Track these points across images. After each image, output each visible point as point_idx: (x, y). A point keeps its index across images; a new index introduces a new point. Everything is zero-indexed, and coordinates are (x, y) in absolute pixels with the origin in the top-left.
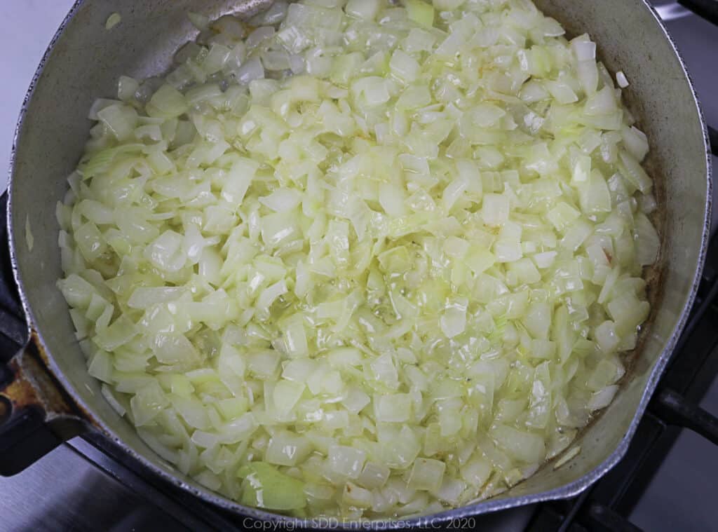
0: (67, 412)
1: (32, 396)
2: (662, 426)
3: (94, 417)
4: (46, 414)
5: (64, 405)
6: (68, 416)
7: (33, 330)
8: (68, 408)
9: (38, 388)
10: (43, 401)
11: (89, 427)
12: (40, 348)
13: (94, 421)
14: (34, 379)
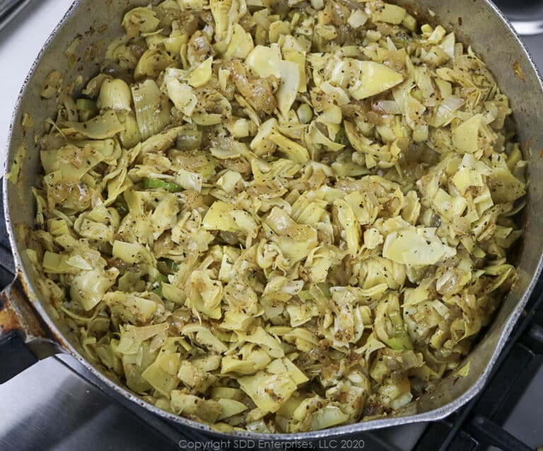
0: (43, 336)
1: (16, 322)
2: (531, 355)
3: (65, 341)
4: (26, 337)
5: (41, 330)
6: (44, 339)
7: (19, 270)
8: (44, 333)
9: (21, 316)
10: (24, 327)
11: (60, 348)
12: (24, 285)
13: (64, 344)
14: (17, 309)
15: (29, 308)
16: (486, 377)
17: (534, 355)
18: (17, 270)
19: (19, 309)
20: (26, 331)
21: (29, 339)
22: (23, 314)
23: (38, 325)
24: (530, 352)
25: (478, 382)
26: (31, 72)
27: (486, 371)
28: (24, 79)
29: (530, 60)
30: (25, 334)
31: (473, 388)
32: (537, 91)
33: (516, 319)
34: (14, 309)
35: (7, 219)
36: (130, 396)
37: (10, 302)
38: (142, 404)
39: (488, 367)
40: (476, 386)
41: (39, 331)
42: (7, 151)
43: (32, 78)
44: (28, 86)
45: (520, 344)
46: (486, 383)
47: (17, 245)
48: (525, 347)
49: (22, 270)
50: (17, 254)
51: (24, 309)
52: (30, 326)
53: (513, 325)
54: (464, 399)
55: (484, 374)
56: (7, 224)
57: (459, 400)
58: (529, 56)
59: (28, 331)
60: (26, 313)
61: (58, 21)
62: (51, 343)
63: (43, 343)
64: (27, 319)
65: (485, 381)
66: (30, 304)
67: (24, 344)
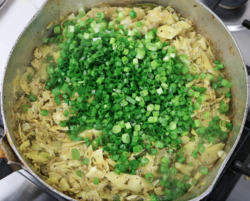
0: (16, 161)
1: (4, 155)
2: (235, 174)
3: (25, 164)
4: (8, 162)
5: (15, 159)
6: (16, 163)
7: (6, 132)
8: (16, 160)
9: (6, 152)
10: (7, 157)
11: (23, 167)
12: (8, 138)
13: (25, 165)
14: (5, 149)
15: (10, 148)
16: (213, 186)
17: (236, 174)
18: (5, 132)
19: (6, 149)
20: (8, 159)
21: (9, 162)
22: (7, 151)
23: (13, 156)
24: (235, 172)
25: (209, 189)
26: (15, 44)
27: (213, 184)
28: (12, 47)
29: (237, 46)
30: (8, 160)
31: (207, 191)
32: (239, 60)
33: (227, 161)
34: (3, 149)
35: (2, 109)
36: (53, 189)
37: (1, 146)
38: (59, 193)
39: (214, 182)
40: (208, 190)
41: (14, 159)
42: (3, 79)
43: (15, 47)
44: (14, 50)
45: (230, 169)
46: (213, 189)
47: (6, 121)
48: (232, 170)
49: (7, 131)
50: (6, 124)
51: (7, 149)
52: (10, 157)
53: (226, 164)
54: (202, 196)
55: (212, 185)
56: (2, 111)
57: (200, 196)
58: (236, 44)
59: (9, 159)
60: (9, 151)
61: (28, 22)
62: (19, 165)
63: (16, 164)
64: (9, 154)
65: (212, 188)
66: (10, 147)
67: (7, 165)
